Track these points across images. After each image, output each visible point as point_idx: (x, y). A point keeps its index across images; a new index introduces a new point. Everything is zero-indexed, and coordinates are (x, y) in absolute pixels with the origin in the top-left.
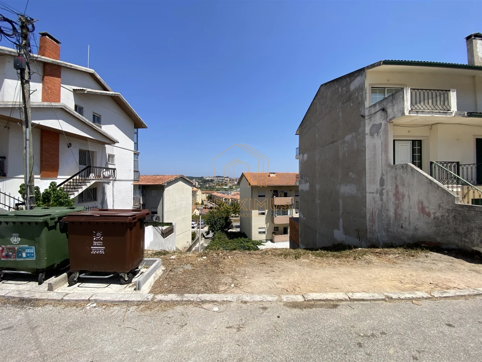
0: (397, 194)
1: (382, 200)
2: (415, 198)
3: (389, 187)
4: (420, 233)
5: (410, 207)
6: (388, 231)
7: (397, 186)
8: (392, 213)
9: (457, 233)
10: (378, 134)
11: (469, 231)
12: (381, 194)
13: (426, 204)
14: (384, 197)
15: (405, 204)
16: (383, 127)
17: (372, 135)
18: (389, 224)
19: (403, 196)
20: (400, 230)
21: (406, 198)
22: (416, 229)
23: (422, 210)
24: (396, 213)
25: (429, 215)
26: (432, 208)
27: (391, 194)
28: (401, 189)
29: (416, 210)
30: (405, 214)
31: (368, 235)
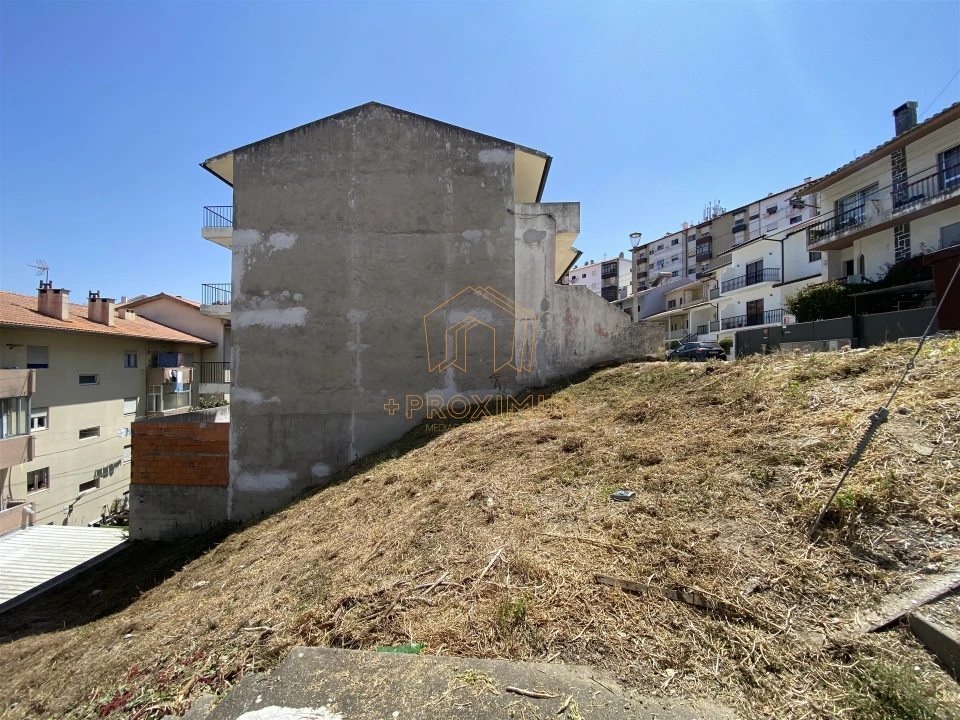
0: (568, 319)
1: (545, 327)
2: (591, 322)
3: (556, 310)
4: (597, 355)
5: (586, 331)
6: (554, 362)
7: (568, 310)
8: (561, 341)
9: (632, 346)
10: (539, 243)
11: (643, 342)
12: (544, 320)
13: (603, 326)
14: (549, 323)
15: (580, 328)
16: (548, 237)
17: (527, 242)
18: (555, 355)
19: (577, 320)
20: (573, 357)
21: (581, 321)
22: (593, 352)
23: (600, 332)
24: (566, 341)
25: (606, 335)
26: (609, 329)
27: (560, 320)
28: (574, 312)
29: (593, 333)
30: (579, 339)
31: (518, 378)
